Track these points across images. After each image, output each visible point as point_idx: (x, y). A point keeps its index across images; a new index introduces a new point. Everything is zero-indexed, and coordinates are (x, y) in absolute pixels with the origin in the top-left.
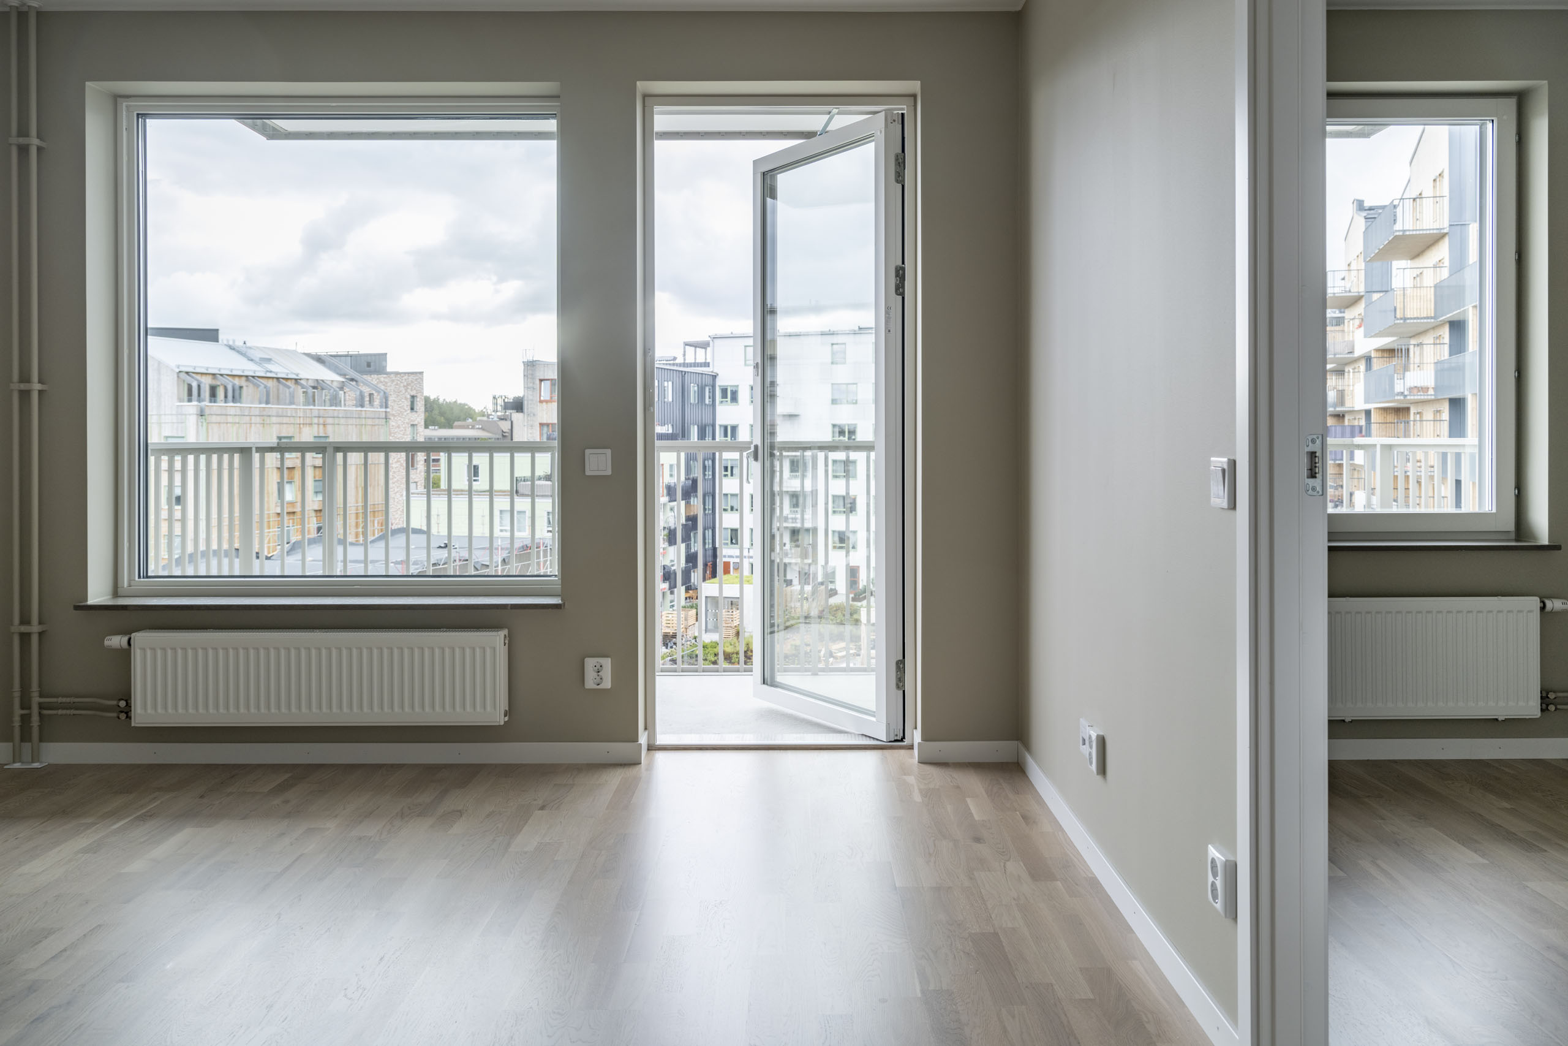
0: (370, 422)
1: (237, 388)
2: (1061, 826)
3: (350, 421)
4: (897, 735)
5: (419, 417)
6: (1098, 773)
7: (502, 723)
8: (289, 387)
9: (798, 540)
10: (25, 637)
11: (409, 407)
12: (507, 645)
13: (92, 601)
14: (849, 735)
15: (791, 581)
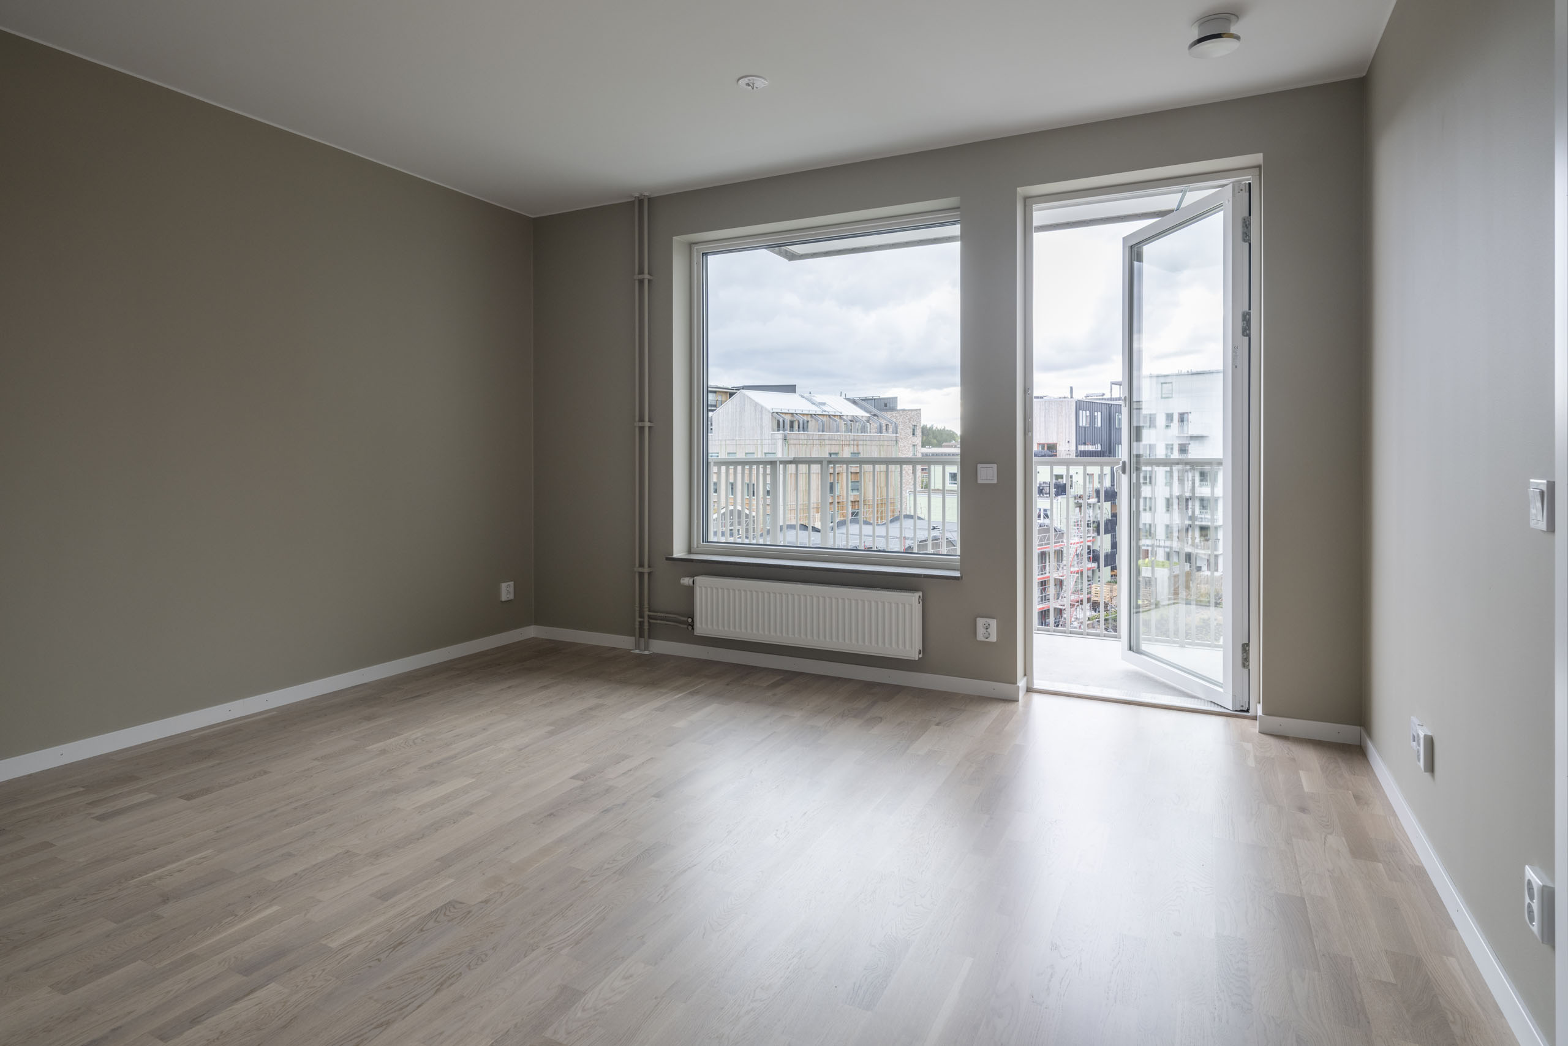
0: (885, 443)
1: (805, 422)
2: (1394, 812)
3: (874, 443)
4: (1242, 706)
5: (918, 440)
6: (1426, 770)
7: (917, 659)
8: (836, 421)
9: (1207, 535)
10: (641, 574)
11: (912, 433)
12: (921, 603)
13: (676, 555)
14: (1200, 700)
15: (1201, 567)
